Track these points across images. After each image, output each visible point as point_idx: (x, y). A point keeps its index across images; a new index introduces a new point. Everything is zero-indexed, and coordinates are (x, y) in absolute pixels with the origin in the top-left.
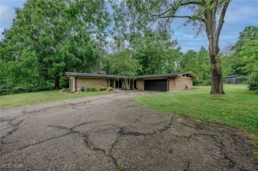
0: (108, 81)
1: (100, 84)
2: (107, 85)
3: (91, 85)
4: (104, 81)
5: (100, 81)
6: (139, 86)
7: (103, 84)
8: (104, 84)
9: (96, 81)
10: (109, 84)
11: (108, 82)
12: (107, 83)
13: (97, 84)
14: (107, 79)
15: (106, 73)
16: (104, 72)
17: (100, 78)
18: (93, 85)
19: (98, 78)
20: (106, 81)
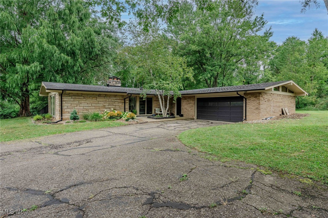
0: (124, 100)
1: (110, 107)
2: (124, 108)
3: (91, 107)
5: (110, 100)
6: (187, 111)
7: (114, 106)
8: (117, 105)
9: (101, 100)
10: (127, 106)
11: (125, 103)
12: (123, 104)
13: (102, 105)
14: (123, 96)
15: (120, 83)
16: (116, 83)
17: (109, 95)
18: (95, 108)
19: (105, 95)
20: (120, 100)
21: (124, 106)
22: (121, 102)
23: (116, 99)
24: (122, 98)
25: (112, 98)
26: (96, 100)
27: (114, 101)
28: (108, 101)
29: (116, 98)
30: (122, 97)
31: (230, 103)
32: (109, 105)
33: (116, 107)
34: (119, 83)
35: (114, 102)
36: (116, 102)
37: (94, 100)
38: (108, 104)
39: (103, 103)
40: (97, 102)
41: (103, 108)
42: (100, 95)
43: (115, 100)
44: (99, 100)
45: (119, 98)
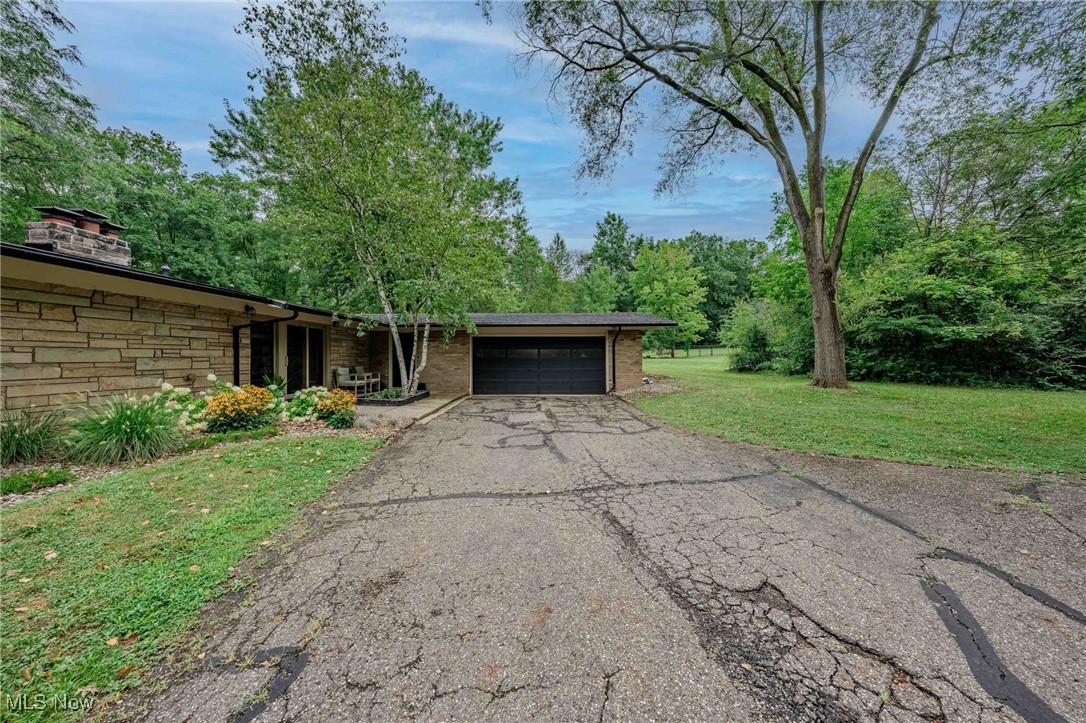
0: (236, 332)
1: (161, 365)
2: (231, 368)
3: (33, 373)
4: (202, 334)
5: (164, 330)
6: (439, 372)
7: (185, 364)
8: (201, 359)
9: (109, 327)
10: (245, 364)
11: (236, 347)
12: (230, 352)
13: (117, 358)
14: (228, 315)
15: (126, 252)
16: (104, 248)
17: (158, 302)
18: (66, 374)
19: (133, 303)
20: (215, 335)
21: (232, 360)
22: (218, 344)
23: (194, 328)
24: (224, 326)
25: (173, 321)
26: (71, 327)
27: (185, 334)
28: (151, 337)
29: (194, 323)
30: (225, 319)
31: (571, 351)
32: (160, 354)
33: (195, 365)
34: (118, 250)
35: (186, 342)
36: (195, 344)
37: (52, 325)
38: (150, 353)
39: (123, 344)
40: (83, 338)
41: (126, 372)
42: (99, 297)
43: (193, 334)
44: (94, 324)
45: (209, 324)
